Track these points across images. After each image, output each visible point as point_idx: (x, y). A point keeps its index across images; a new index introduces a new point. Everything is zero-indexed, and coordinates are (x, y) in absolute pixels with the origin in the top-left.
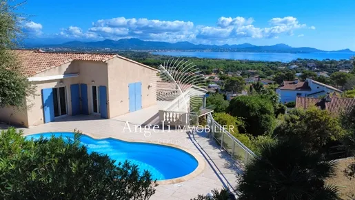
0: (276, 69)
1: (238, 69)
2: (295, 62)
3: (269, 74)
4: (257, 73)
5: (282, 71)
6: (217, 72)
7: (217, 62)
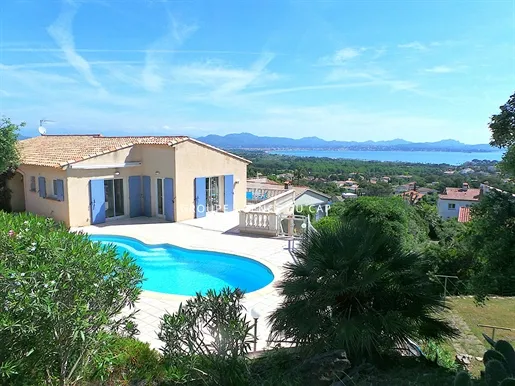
0: (441, 174)
1: (386, 175)
2: (469, 165)
3: (431, 180)
4: (412, 180)
5: (449, 176)
6: (356, 178)
7: (355, 164)
